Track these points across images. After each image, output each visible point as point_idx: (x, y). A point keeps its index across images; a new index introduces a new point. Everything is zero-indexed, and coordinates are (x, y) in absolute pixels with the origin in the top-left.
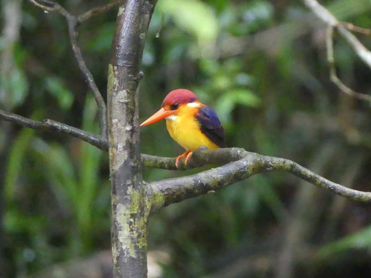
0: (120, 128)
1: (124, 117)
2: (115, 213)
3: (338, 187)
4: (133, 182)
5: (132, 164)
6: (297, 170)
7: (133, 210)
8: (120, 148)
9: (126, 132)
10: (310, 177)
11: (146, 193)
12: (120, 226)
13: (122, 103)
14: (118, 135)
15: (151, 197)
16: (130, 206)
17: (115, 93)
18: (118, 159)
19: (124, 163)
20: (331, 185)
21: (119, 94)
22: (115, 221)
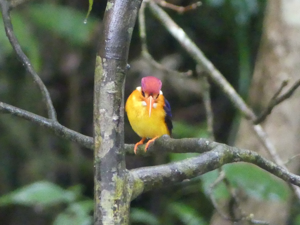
0: (107, 118)
1: (111, 107)
2: (100, 199)
3: (298, 179)
4: (118, 169)
5: (118, 152)
6: (261, 161)
7: (118, 196)
8: (106, 137)
9: (112, 122)
10: (273, 168)
11: (128, 180)
12: (104, 211)
13: (110, 94)
14: (105, 124)
15: (132, 184)
16: (114, 193)
17: (104, 84)
18: (104, 147)
19: (110, 151)
20: (292, 177)
21: (107, 85)
22: (99, 207)
